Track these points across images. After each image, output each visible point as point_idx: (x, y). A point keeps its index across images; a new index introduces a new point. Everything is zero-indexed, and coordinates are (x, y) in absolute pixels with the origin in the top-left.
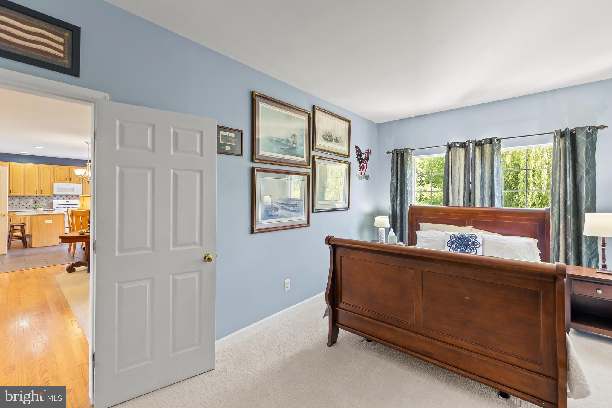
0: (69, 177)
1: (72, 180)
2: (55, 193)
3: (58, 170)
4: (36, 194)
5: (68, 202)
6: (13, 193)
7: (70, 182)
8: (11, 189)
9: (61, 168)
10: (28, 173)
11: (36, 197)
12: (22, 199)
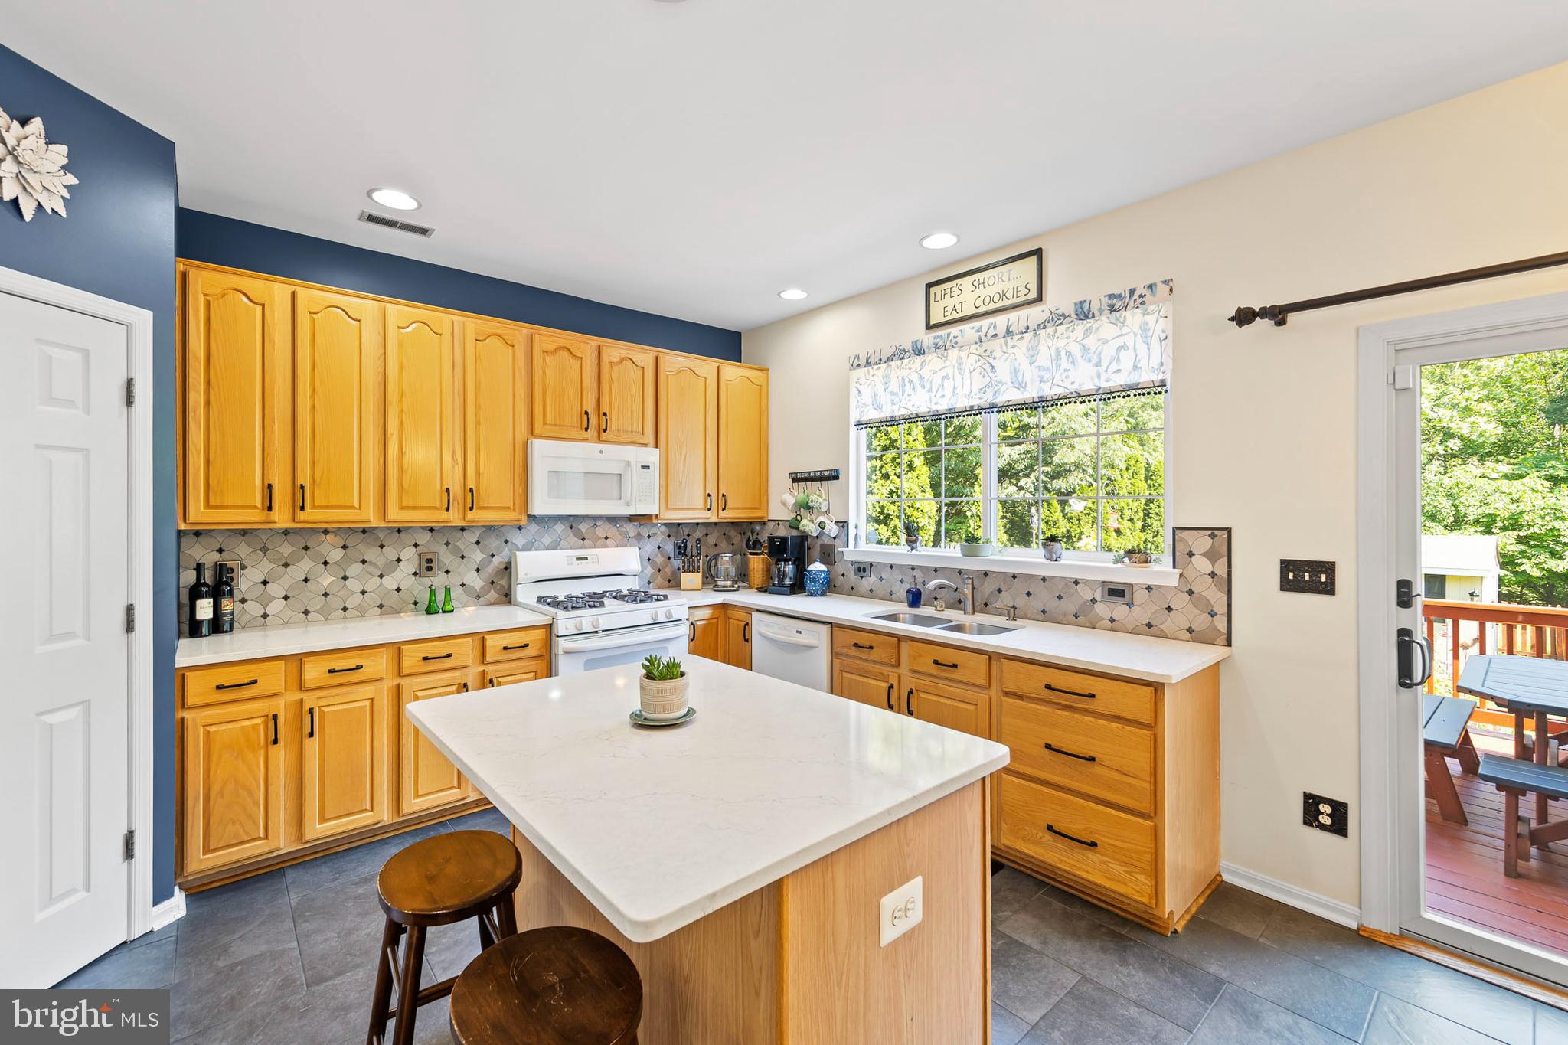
0: (599, 401)
1: (613, 426)
2: (537, 503)
3: (548, 359)
4: (444, 516)
5: (586, 559)
6: (314, 507)
7: (604, 435)
8: (304, 478)
9: (562, 343)
10: (401, 368)
11: (431, 530)
12: (361, 547)
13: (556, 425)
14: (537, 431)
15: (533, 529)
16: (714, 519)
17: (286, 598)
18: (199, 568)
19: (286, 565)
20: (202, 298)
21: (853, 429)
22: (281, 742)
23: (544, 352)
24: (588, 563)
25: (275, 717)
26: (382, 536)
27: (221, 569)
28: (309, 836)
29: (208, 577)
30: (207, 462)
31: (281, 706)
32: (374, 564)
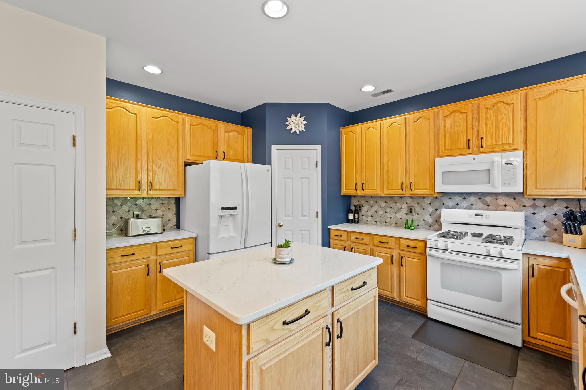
0: (478, 132)
1: (488, 144)
2: (439, 187)
3: (447, 119)
5: (482, 215)
6: (366, 189)
7: (482, 150)
8: (364, 181)
9: (454, 109)
13: (451, 149)
14: (440, 154)
15: (457, 199)
19: (372, 207)
20: (344, 136)
23: (445, 117)
24: (482, 218)
25: (345, 247)
26: (396, 199)
27: (357, 206)
31: (346, 244)
32: (394, 209)
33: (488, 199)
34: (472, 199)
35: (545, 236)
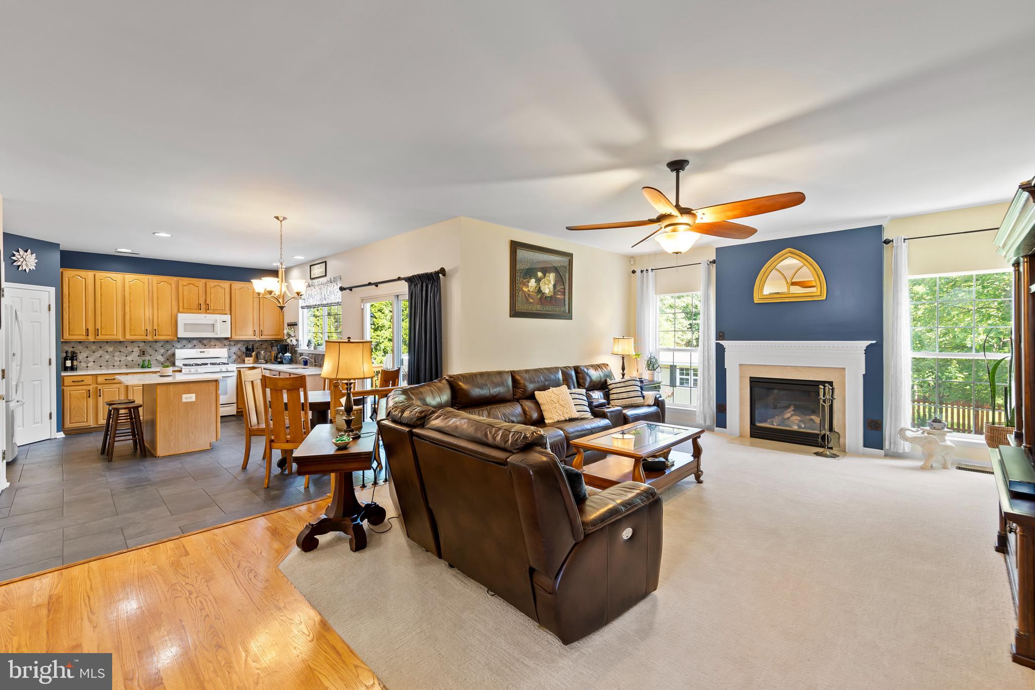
0: (206, 300)
1: (212, 308)
2: (181, 334)
3: (185, 288)
4: (146, 338)
5: (204, 352)
6: (101, 335)
7: (208, 311)
8: (98, 327)
9: (190, 282)
10: (130, 294)
11: (144, 342)
12: (119, 347)
13: (188, 309)
14: (180, 311)
15: (184, 342)
16: (258, 339)
17: (94, 362)
18: (67, 352)
19: (94, 352)
20: (67, 278)
21: (300, 309)
22: (91, 397)
23: (183, 286)
25: (89, 390)
26: (125, 344)
27: (73, 353)
28: (99, 423)
29: (69, 355)
30: (69, 323)
31: (91, 388)
32: (124, 352)
33: (205, 342)
34: (195, 342)
35: (235, 361)
